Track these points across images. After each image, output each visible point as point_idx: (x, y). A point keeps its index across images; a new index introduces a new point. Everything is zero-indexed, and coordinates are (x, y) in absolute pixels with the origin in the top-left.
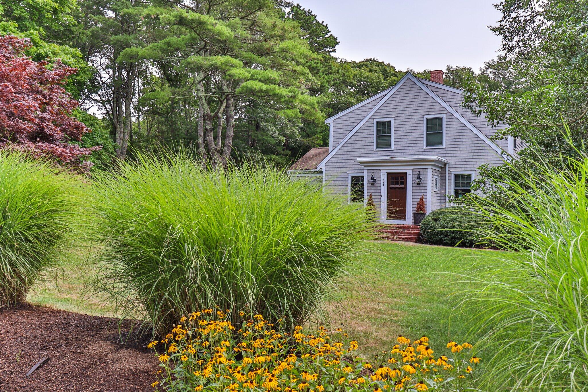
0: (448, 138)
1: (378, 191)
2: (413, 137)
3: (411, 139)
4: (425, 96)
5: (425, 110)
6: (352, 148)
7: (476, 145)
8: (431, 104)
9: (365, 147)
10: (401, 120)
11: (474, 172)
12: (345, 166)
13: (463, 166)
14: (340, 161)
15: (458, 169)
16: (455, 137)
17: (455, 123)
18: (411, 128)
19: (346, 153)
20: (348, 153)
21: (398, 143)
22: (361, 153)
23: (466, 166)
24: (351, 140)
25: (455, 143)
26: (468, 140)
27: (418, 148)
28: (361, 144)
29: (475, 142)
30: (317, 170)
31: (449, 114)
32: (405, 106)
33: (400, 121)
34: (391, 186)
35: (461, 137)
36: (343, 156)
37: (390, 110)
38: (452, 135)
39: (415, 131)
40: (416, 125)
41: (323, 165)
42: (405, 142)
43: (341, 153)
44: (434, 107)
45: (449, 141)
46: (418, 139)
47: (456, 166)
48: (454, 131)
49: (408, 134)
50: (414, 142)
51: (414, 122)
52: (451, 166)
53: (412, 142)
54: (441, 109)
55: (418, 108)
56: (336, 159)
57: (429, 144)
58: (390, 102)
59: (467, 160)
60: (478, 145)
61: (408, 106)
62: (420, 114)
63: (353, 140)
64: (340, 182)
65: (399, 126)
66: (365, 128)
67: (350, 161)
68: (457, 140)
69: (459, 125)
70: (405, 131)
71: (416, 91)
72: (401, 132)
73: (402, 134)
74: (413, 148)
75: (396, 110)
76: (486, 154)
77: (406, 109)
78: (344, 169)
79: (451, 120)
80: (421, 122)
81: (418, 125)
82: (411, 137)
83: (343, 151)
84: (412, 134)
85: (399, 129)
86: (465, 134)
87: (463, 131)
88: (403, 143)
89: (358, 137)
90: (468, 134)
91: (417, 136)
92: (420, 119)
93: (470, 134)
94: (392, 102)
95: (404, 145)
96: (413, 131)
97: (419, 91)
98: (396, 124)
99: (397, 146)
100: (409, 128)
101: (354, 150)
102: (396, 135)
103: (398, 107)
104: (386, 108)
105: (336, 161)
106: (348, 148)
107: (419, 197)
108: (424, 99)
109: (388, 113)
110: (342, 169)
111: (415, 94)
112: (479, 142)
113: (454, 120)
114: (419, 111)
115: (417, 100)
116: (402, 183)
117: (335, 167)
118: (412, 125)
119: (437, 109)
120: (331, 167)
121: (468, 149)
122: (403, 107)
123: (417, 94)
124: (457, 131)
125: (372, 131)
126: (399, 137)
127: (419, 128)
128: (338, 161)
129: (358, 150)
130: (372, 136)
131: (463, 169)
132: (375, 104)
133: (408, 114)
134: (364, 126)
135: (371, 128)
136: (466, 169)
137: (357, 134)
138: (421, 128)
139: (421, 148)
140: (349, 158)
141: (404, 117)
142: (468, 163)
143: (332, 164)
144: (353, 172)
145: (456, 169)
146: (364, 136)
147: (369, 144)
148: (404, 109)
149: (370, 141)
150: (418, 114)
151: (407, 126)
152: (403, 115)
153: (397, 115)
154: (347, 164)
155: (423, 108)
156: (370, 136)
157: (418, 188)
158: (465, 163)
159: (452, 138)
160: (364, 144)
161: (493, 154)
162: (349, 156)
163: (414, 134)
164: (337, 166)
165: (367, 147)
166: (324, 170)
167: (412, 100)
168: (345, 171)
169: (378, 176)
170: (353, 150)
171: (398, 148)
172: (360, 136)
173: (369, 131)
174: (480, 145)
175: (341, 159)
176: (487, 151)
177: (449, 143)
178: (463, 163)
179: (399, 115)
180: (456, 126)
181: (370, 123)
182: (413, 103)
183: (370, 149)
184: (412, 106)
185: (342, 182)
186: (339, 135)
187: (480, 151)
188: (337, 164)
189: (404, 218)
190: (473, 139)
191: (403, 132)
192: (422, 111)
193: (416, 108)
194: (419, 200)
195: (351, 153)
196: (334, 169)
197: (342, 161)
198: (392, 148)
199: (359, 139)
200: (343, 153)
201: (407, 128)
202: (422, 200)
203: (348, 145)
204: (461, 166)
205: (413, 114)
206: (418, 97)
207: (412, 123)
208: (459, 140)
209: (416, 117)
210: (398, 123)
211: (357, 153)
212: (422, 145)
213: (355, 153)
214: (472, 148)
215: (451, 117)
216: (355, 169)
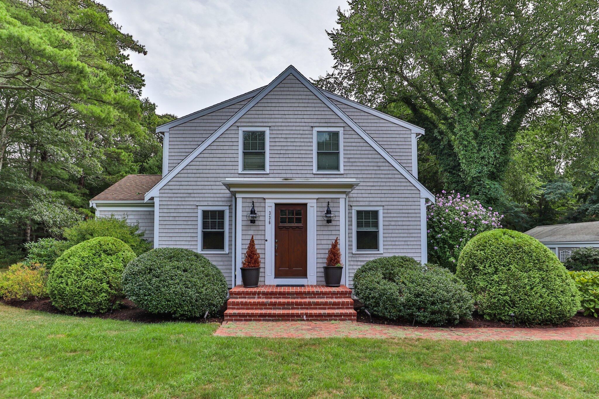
0: (346, 160)
1: (260, 233)
2: (297, 156)
3: (294, 160)
4: (315, 101)
5: (315, 121)
6: (204, 167)
7: (383, 172)
8: (323, 113)
9: (224, 167)
10: (281, 132)
11: (382, 208)
12: (192, 195)
13: (368, 199)
14: (184, 187)
15: (361, 204)
16: (357, 160)
17: (356, 140)
18: (295, 144)
19: (193, 175)
20: (198, 175)
21: (276, 164)
22: (218, 175)
23: (371, 199)
24: (202, 155)
25: (357, 168)
26: (372, 164)
27: (306, 172)
28: (219, 163)
29: (382, 168)
30: (145, 201)
31: (348, 128)
32: (286, 113)
33: (278, 132)
34: (281, 224)
35: (364, 160)
36: (188, 179)
37: (264, 116)
38: (352, 156)
39: (301, 148)
40: (302, 140)
41: (154, 192)
42: (286, 164)
43: (186, 175)
44: (328, 117)
45: (348, 164)
46: (304, 160)
47: (358, 199)
48: (355, 152)
49: (290, 152)
50: (300, 164)
51: (299, 136)
52: (352, 199)
53: (297, 164)
54: (336, 121)
55: (305, 117)
56: (177, 183)
57: (319, 168)
58: (263, 105)
59: (372, 192)
60: (386, 172)
61: (290, 113)
62: (307, 124)
63: (205, 155)
64: (184, 219)
65: (277, 140)
66: (225, 140)
67: (200, 187)
68: (358, 164)
69: (362, 144)
70: (286, 148)
71: (302, 93)
72: (279, 148)
73: (282, 152)
74: (298, 172)
75: (273, 116)
76: (397, 184)
77: (287, 116)
78: (191, 199)
79: (350, 136)
80: (309, 136)
81: (305, 140)
82: (295, 156)
83: (189, 171)
84: (296, 152)
85: (277, 144)
86: (370, 156)
87: (366, 152)
88: (283, 164)
89: (213, 152)
90: (373, 156)
91: (303, 156)
92: (307, 132)
93: (376, 156)
94: (266, 105)
95: (284, 168)
96: (298, 148)
97: (305, 93)
98: (273, 136)
99: (273, 168)
100: (292, 144)
101: (207, 171)
102: (273, 152)
103: (275, 112)
104: (258, 112)
105: (178, 187)
106: (197, 167)
107: (330, 242)
108: (313, 105)
109: (261, 120)
110: (187, 199)
111: (300, 97)
112: (387, 168)
113: (354, 136)
114: (306, 120)
115: (303, 105)
116: (299, 220)
117: (175, 195)
118: (296, 140)
119: (332, 121)
120: (169, 195)
121: (373, 176)
122: (283, 113)
123: (304, 97)
124: (359, 152)
125: (235, 144)
126: (277, 156)
127: (306, 144)
128: (181, 187)
129: (214, 171)
130: (236, 152)
131: (367, 203)
132: (236, 110)
133: (290, 124)
134: (224, 136)
135: (233, 140)
136: (372, 204)
137: (213, 147)
138: (309, 144)
139: (309, 172)
140: (198, 183)
141: (285, 128)
142: (374, 195)
143: (170, 191)
144: (205, 203)
145: (358, 204)
146: (224, 152)
147: (231, 164)
148: (284, 117)
149: (233, 159)
150: (304, 124)
151: (289, 140)
152: (283, 124)
153: (274, 124)
154: (195, 191)
155: (312, 117)
156: (233, 152)
157: (326, 228)
158: (370, 195)
159: (351, 160)
160: (222, 163)
161: (405, 184)
162: (199, 179)
163: (299, 152)
164: (178, 195)
165: (227, 167)
166: (157, 201)
167: (296, 105)
168: (192, 203)
169: (261, 209)
170: (204, 171)
171: (275, 172)
172: (217, 151)
173: (231, 144)
174: (388, 172)
175: (186, 183)
176: (398, 180)
177: (348, 168)
178: (367, 195)
179: (278, 124)
180: (358, 144)
181: (233, 132)
182: (298, 109)
183: (233, 171)
184: (296, 113)
185: (187, 219)
186: (178, 150)
187: (388, 180)
188: (179, 191)
189: (304, 274)
190: (379, 164)
191: (283, 148)
192: (309, 120)
193: (301, 117)
194: (330, 247)
195: (201, 175)
196: (173, 199)
197: (188, 187)
198: (267, 171)
199: (215, 155)
200: (190, 175)
201: (289, 144)
202: (335, 246)
203: (198, 163)
204: (365, 199)
205: (297, 124)
206: (304, 101)
207: (296, 136)
208: (362, 164)
209: (302, 128)
210: (275, 136)
211: (212, 175)
212: (310, 168)
213: (208, 175)
214: (378, 176)
215: (350, 132)
216: (209, 199)
